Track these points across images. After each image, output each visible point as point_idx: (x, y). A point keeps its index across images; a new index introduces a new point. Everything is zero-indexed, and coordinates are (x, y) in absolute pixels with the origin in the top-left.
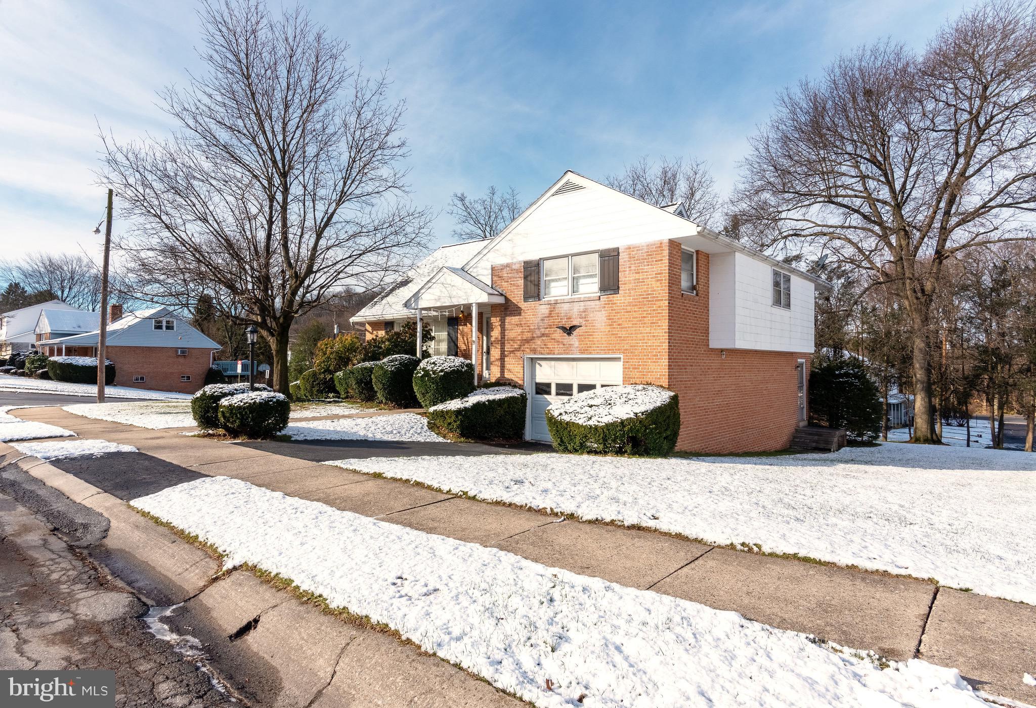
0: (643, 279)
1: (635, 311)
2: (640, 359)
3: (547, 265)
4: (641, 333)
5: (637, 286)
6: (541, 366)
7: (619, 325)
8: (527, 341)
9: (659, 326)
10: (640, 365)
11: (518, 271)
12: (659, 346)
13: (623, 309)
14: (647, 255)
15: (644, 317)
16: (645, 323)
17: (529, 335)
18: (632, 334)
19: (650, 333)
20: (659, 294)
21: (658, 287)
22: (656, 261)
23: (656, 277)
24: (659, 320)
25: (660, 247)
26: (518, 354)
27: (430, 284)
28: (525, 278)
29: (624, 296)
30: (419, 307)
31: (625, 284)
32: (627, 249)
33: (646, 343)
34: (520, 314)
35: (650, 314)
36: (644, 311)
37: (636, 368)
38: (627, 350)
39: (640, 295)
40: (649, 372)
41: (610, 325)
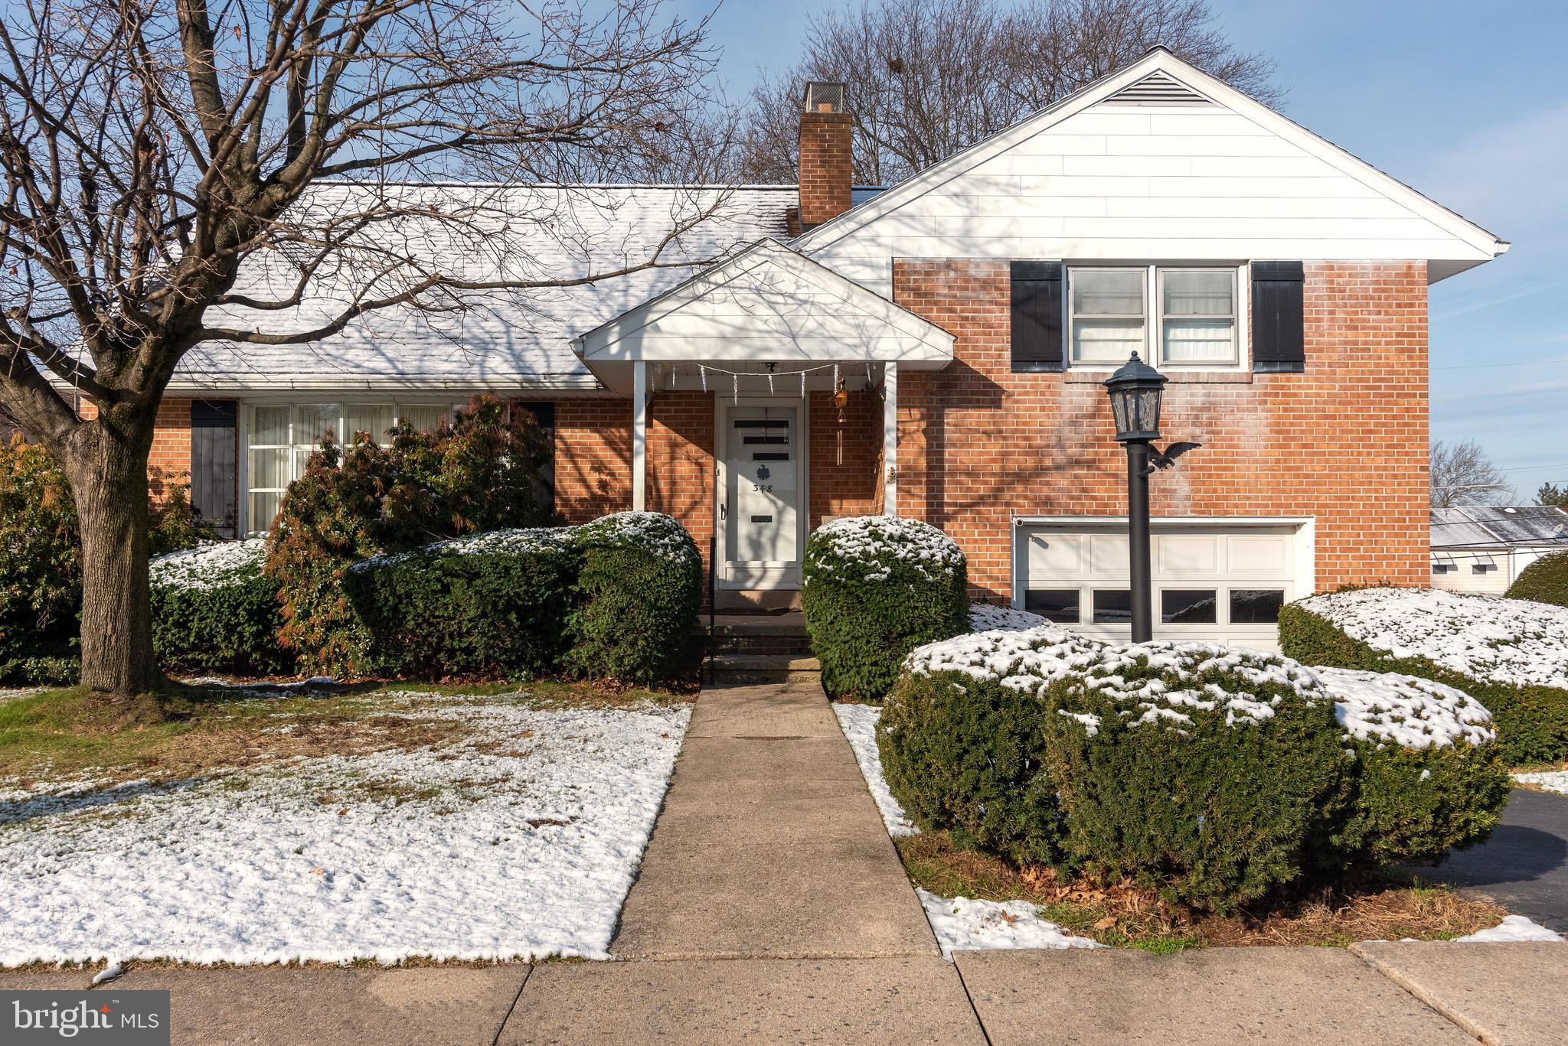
0: (1366, 343)
1: (1346, 417)
2: (1362, 528)
4: (1362, 468)
5: (1351, 358)
6: (1045, 545)
7: (1305, 446)
8: (1021, 477)
9: (1407, 453)
10: (1361, 543)
12: (1408, 499)
13: (1316, 410)
14: (1375, 290)
15: (1371, 432)
16: (1372, 446)
17: (1030, 462)
18: (1339, 469)
19: (1385, 469)
20: (1407, 380)
21: (1403, 365)
22: (1399, 306)
23: (1398, 343)
24: (1408, 439)
25: (1407, 275)
26: (992, 512)
28: (1016, 305)
29: (1317, 380)
31: (1321, 350)
32: (1322, 268)
33: (1376, 491)
34: (996, 404)
35: (1384, 425)
36: (1371, 417)
37: (1350, 550)
38: (1326, 506)
39: (1360, 380)
40: (1385, 558)
41: (1280, 446)
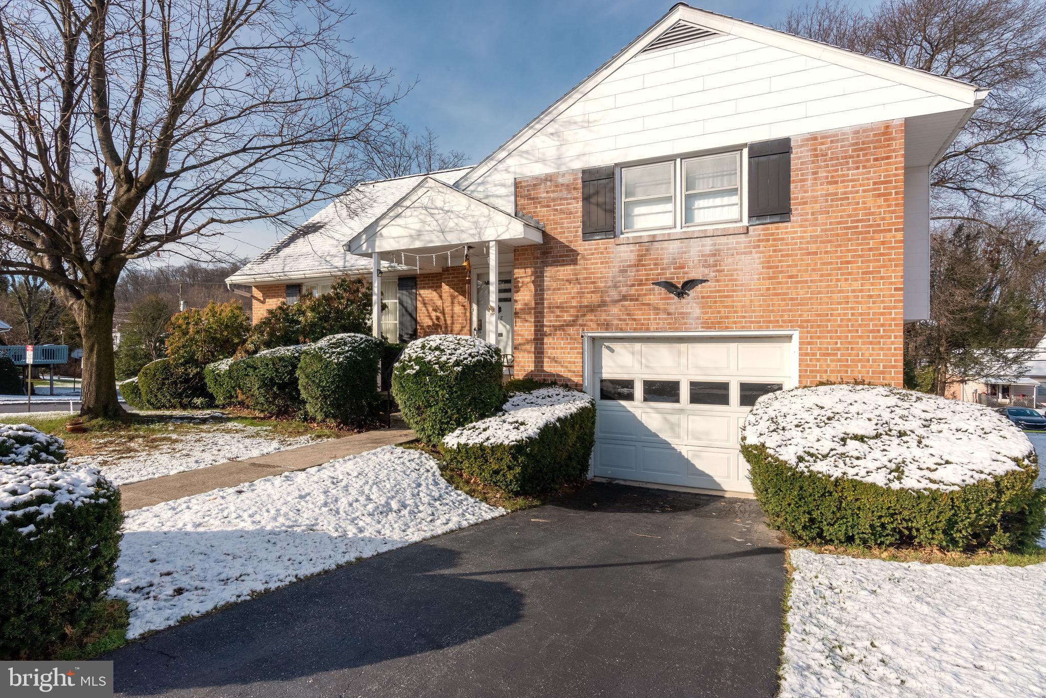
0: (845, 193)
1: (826, 252)
2: (839, 338)
3: (628, 175)
4: (840, 292)
5: (832, 206)
6: (612, 351)
7: (791, 277)
8: (592, 309)
9: (882, 278)
10: (839, 349)
11: (569, 187)
12: (882, 314)
13: (800, 249)
14: (853, 151)
15: (848, 262)
16: (850, 274)
17: (595, 299)
18: (819, 293)
19: (861, 291)
20: (883, 219)
21: (879, 207)
22: (876, 160)
23: (874, 190)
24: (883, 267)
25: (884, 134)
26: (571, 331)
27: (400, 210)
28: (586, 199)
29: (801, 226)
30: (377, 250)
31: (805, 203)
32: (808, 140)
33: (852, 308)
34: (574, 262)
35: (860, 256)
36: (849, 251)
37: (828, 355)
38: (808, 321)
39: (839, 223)
40: (860, 361)
41: (770, 278)
